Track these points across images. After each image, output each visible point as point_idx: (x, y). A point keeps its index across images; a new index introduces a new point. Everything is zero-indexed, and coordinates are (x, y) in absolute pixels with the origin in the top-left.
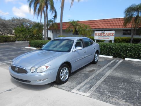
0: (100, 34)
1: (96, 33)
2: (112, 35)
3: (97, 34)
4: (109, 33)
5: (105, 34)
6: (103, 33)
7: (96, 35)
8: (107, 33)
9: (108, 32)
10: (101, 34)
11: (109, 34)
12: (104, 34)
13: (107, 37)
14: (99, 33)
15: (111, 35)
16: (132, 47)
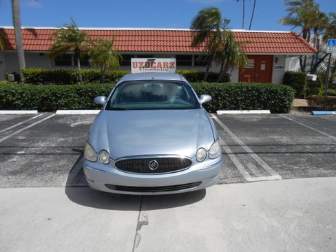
0: (144, 65)
1: (134, 63)
2: (171, 67)
3: (139, 65)
4: (164, 63)
5: (156, 65)
6: (150, 62)
7: (134, 67)
8: (159, 63)
9: (162, 60)
10: (146, 63)
11: (164, 65)
12: (154, 65)
13: (160, 71)
14: (142, 63)
15: (169, 65)
16: (227, 90)
